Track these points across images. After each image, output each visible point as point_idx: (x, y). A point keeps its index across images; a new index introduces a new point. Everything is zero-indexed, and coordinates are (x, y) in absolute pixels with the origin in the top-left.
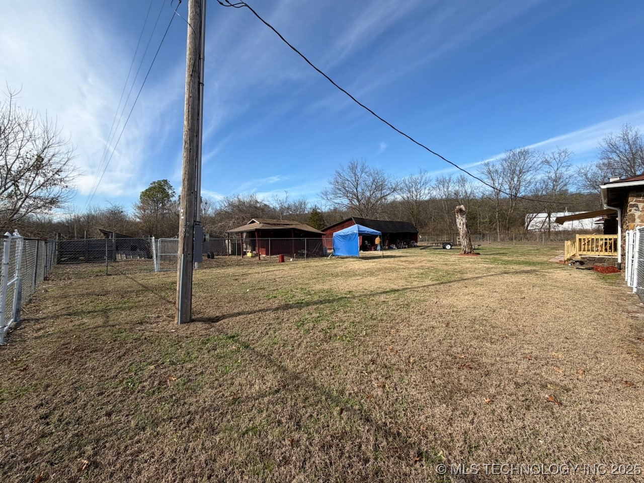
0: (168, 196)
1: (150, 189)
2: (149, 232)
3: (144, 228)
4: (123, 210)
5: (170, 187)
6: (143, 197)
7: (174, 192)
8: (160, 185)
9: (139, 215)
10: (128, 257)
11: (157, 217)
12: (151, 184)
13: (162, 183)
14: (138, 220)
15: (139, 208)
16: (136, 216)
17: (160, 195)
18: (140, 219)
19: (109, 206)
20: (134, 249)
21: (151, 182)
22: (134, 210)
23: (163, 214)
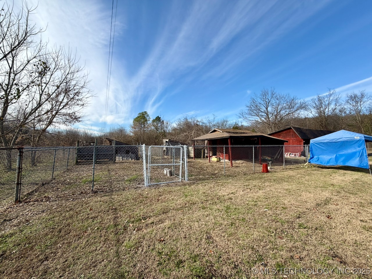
0: (146, 120)
1: (138, 117)
2: (137, 140)
3: (135, 139)
4: (125, 129)
5: (148, 116)
6: (134, 122)
7: (150, 118)
8: (143, 114)
9: (132, 131)
10: (123, 158)
11: (141, 132)
12: (139, 114)
13: (144, 113)
14: (132, 134)
15: (133, 127)
16: (131, 131)
17: (142, 120)
18: (133, 133)
19: (119, 127)
20: (127, 152)
21: (139, 113)
22: (130, 128)
23: (144, 131)
